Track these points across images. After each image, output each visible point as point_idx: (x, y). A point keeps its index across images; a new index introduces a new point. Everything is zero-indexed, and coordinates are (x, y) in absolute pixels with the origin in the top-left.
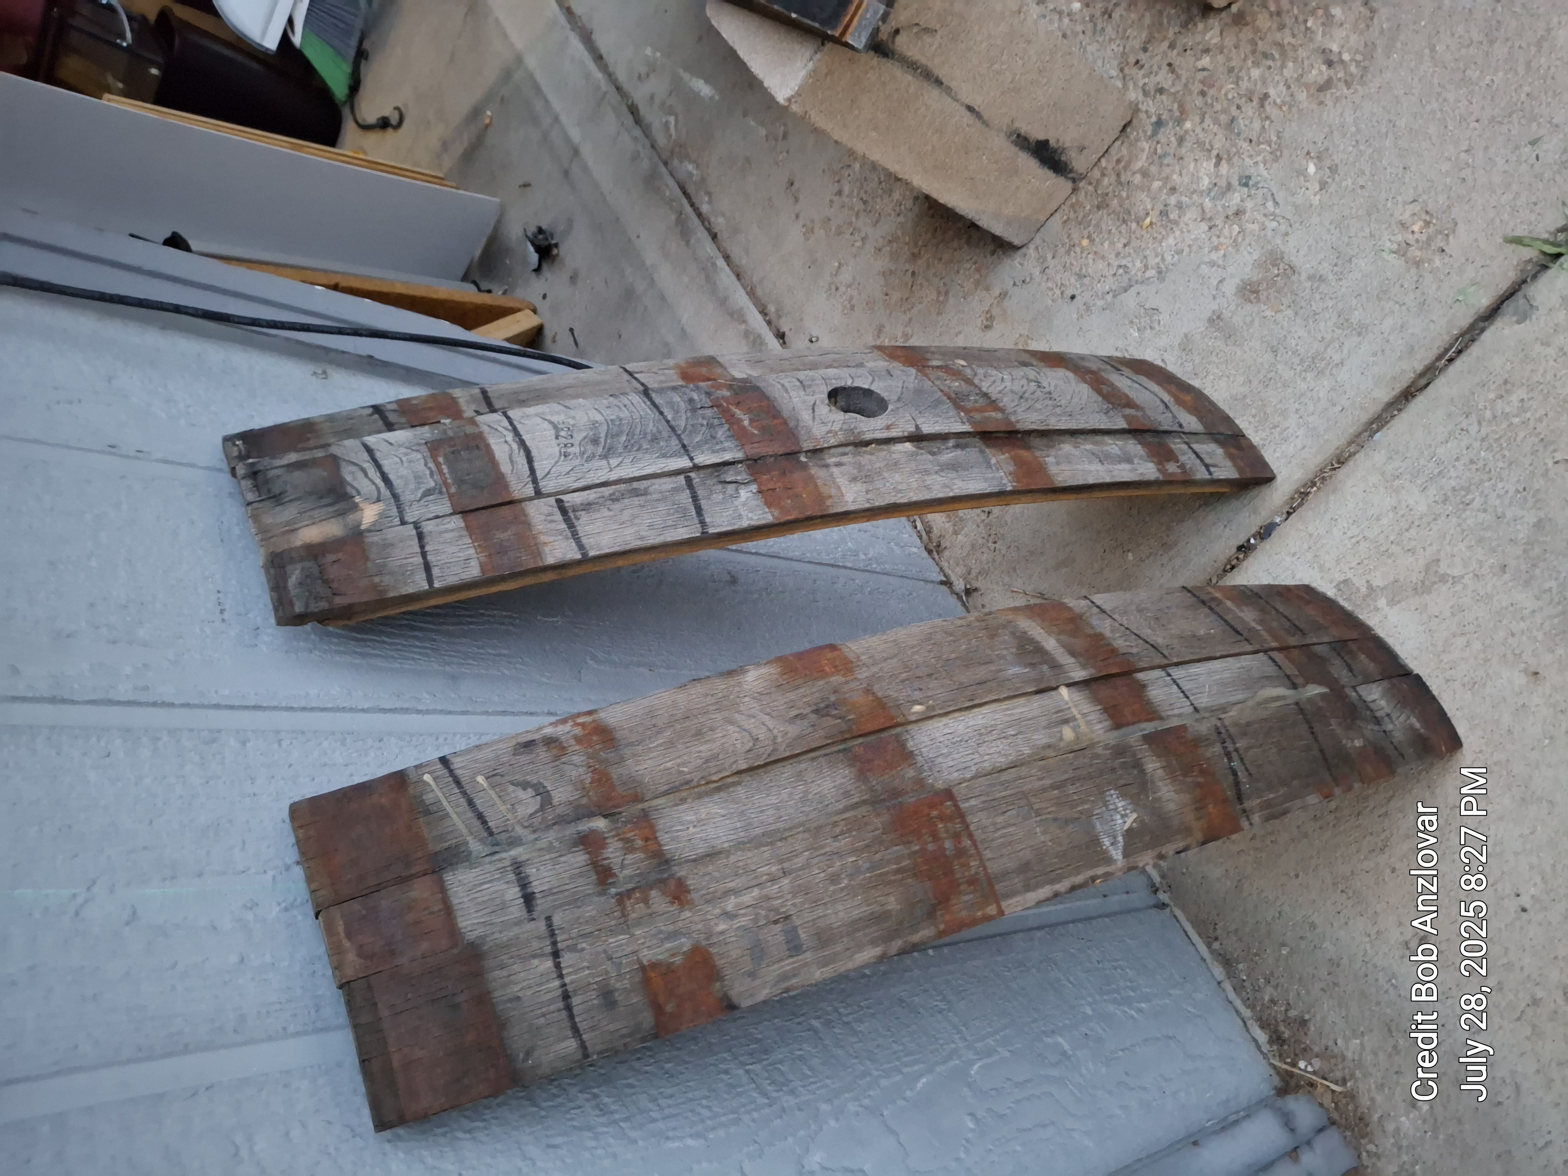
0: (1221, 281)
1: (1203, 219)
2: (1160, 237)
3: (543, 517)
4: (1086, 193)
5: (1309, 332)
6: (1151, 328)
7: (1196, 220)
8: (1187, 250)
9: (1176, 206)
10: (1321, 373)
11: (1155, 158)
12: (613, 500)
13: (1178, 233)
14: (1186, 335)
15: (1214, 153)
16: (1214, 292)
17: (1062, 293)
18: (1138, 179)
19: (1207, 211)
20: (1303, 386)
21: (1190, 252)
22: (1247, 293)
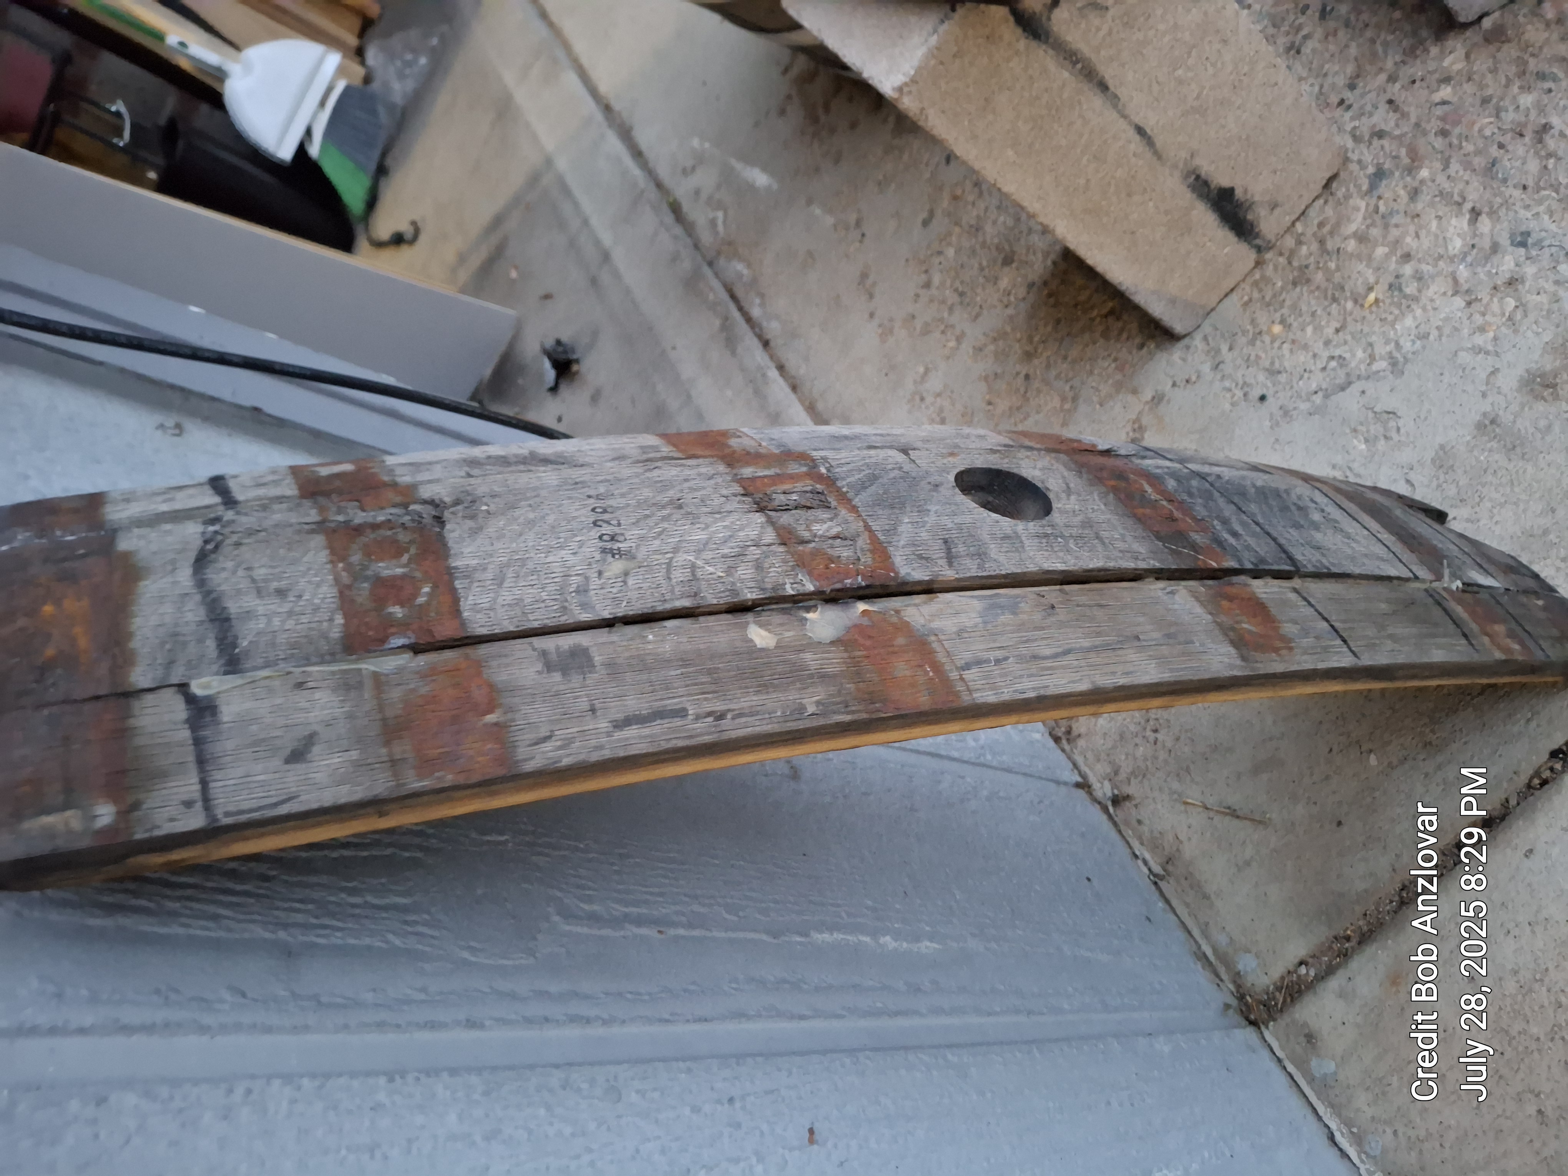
0: (1493, 373)
1: (1456, 293)
2: (1390, 318)
4: (1276, 268)
6: (1386, 437)
7: (1445, 294)
8: (1434, 333)
9: (1414, 277)
11: (1377, 218)
13: (1419, 312)
14: (1442, 448)
15: (1468, 206)
16: (1484, 388)
17: (1245, 395)
18: (1351, 245)
19: (1462, 280)
21: (1440, 336)
22: (1538, 388)
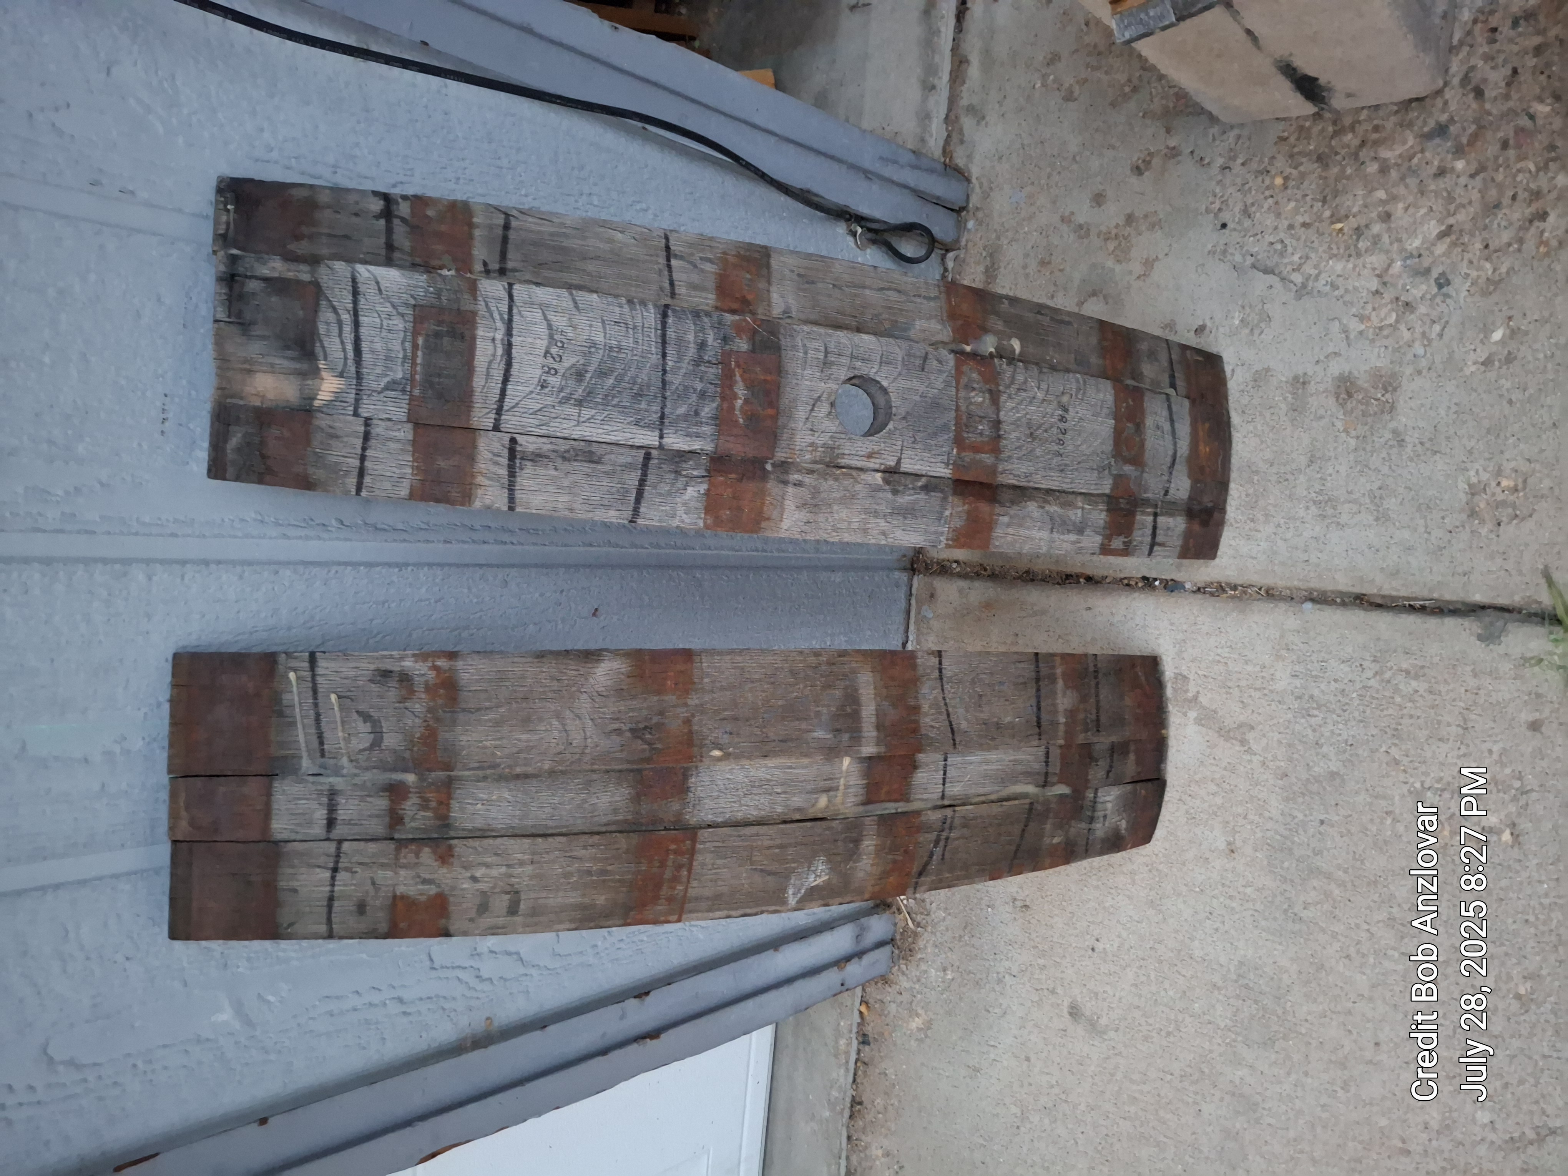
0: (1335, 353)
1: (1379, 276)
2: (1334, 251)
3: (490, 455)
4: (1323, 130)
5: (1348, 476)
6: (1252, 330)
7: (1374, 269)
8: (1340, 292)
9: (1374, 237)
10: (1324, 517)
11: (1406, 164)
12: (564, 459)
14: (1268, 370)
16: (1322, 358)
17: (1220, 210)
18: (1372, 168)
19: (1391, 272)
20: (1302, 513)
21: (1341, 297)
22: (1343, 389)
